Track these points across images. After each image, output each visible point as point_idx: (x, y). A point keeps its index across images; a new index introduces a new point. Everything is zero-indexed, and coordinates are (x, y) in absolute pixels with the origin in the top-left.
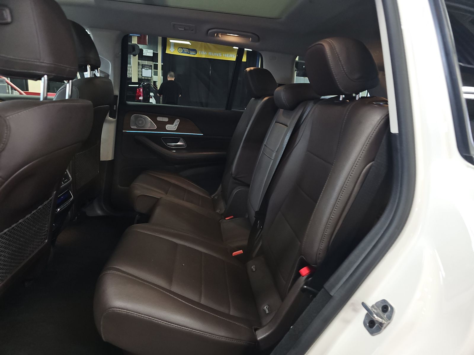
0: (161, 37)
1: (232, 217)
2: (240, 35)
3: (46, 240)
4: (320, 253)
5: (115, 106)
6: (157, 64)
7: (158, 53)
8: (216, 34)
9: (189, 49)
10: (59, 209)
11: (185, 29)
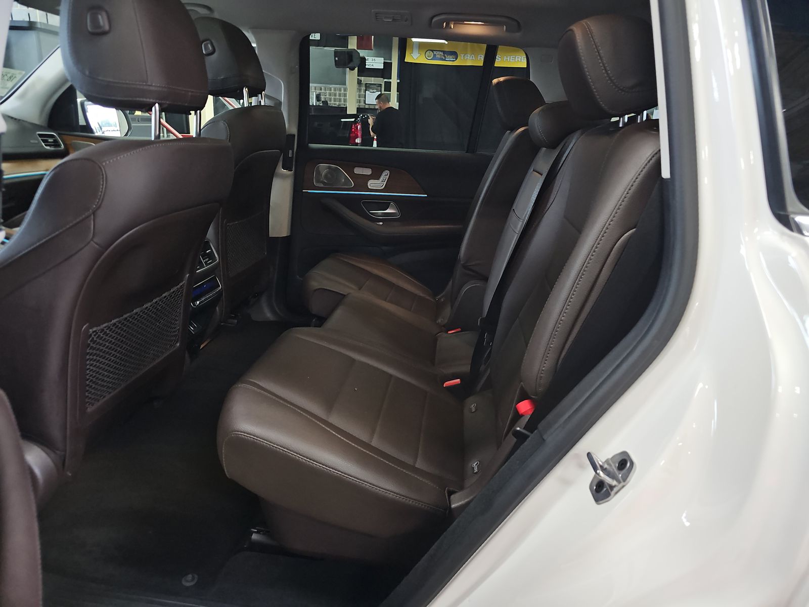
0: (398, 38)
1: (460, 329)
2: (487, 22)
3: (177, 342)
4: (541, 377)
5: (290, 152)
6: (391, 82)
7: (392, 63)
8: (445, 24)
9: (444, 52)
10: (198, 302)
11: (394, 20)
